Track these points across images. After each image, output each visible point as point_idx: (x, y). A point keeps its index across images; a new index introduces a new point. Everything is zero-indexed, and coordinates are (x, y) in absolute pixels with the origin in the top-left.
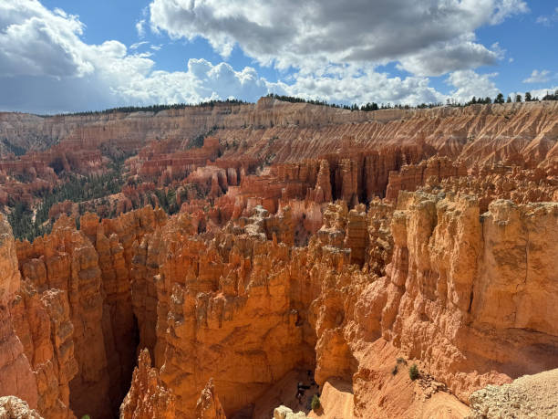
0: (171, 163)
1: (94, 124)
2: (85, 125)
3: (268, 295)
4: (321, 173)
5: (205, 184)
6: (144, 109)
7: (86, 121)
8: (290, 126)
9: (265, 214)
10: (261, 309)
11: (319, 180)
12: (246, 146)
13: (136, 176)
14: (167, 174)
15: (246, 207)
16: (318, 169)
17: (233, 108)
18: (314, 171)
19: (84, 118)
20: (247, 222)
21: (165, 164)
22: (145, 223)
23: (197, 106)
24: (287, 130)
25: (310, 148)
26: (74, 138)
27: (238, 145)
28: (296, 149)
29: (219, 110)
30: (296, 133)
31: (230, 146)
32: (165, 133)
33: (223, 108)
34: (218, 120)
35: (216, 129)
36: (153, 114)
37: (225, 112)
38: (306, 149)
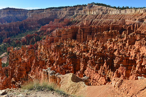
8: (94, 14)
12: (79, 22)
13: (39, 31)
14: (48, 31)
17: (83, 8)
19: (39, 11)
23: (72, 7)
24: (93, 16)
25: (98, 23)
26: (31, 18)
27: (76, 21)
28: (93, 24)
29: (79, 8)
30: (95, 17)
31: (73, 22)
32: (61, 16)
33: (81, 7)
34: (78, 12)
35: (77, 15)
36: (59, 10)
37: (81, 9)
38: (97, 23)
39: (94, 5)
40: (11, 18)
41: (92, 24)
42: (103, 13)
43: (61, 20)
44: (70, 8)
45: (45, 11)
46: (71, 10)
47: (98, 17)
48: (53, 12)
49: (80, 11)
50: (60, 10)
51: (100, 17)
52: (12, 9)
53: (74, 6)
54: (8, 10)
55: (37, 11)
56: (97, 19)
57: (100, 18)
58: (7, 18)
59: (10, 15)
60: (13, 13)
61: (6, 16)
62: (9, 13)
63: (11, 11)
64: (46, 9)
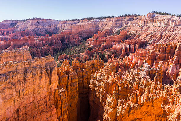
0: (105, 41)
1: (77, 24)
2: (74, 24)
3: (153, 106)
4: (177, 49)
5: (119, 51)
6: (97, 18)
7: (74, 23)
8: (162, 26)
9: (149, 67)
10: (148, 112)
11: (176, 53)
12: (140, 35)
13: (91, 46)
14: (104, 46)
15: (137, 63)
16: (176, 47)
17: (135, 18)
18: (174, 48)
19: (74, 21)
20: (140, 70)
21: (103, 42)
22: (96, 66)
23: (119, 17)
24: (161, 28)
25: (172, 37)
26: (69, 30)
27: (136, 34)
28: (165, 37)
29: (128, 19)
30: (165, 29)
31: (132, 35)
32: (104, 28)
33: (130, 17)
34: (128, 23)
35: (126, 27)
36: (100, 20)
37: (131, 20)
38: (170, 37)
39: (157, 15)
40: (40, 30)
41: (163, 37)
42: (176, 24)
43: (106, 33)
44: (116, 19)
45: (80, 22)
46: (117, 20)
47: (168, 29)
48: (94, 23)
49: (130, 22)
50: (102, 21)
51: (172, 29)
52: (41, 19)
53: (122, 17)
54: (36, 21)
55: (70, 22)
56: (169, 31)
57: (173, 31)
58: (36, 30)
59: (39, 26)
60: (42, 24)
61: (34, 27)
62: (37, 24)
63: (39, 21)
64: (83, 19)
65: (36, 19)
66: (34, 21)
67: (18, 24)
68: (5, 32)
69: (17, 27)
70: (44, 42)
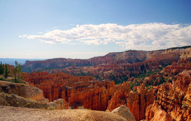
7: (160, 53)
13: (162, 72)
19: (160, 51)
45: (166, 51)
50: (185, 50)
54: (130, 52)
55: (157, 52)
58: (128, 59)
59: (131, 56)
60: (134, 54)
61: (128, 57)
62: (130, 54)
63: (132, 53)
64: (168, 49)
65: (130, 51)
66: (128, 53)
67: (117, 55)
68: (108, 61)
69: (116, 57)
70: (126, 68)
